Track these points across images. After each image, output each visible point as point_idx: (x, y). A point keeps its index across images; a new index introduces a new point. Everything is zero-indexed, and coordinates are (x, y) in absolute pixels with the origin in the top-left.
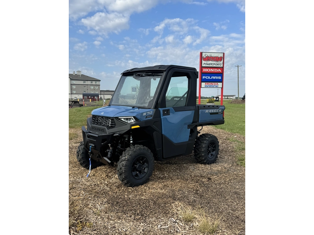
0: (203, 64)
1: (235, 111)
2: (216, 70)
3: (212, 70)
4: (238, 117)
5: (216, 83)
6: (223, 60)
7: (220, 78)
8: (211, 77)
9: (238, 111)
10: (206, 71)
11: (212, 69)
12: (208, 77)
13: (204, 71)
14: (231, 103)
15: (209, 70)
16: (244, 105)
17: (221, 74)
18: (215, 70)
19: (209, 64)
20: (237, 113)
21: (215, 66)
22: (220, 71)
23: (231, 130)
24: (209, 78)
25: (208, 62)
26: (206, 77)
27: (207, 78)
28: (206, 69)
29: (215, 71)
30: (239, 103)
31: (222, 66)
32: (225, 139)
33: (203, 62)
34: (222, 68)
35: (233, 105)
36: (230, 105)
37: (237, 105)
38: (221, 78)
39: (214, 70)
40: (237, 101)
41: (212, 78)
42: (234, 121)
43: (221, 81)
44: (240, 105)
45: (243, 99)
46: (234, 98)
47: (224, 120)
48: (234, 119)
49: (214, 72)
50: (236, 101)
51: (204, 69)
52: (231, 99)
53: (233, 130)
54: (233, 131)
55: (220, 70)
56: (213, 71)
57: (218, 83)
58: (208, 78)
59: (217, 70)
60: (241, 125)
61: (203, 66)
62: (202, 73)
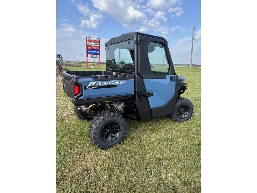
0: (88, 44)
3: (93, 48)
7: (98, 52)
8: (93, 52)
10: (90, 48)
17: (99, 50)
18: (95, 48)
19: (91, 44)
21: (95, 45)
24: (92, 52)
26: (90, 51)
31: (99, 46)
34: (99, 47)
43: (99, 54)
55: (98, 48)
57: (97, 55)
61: (88, 45)
62: (88, 49)
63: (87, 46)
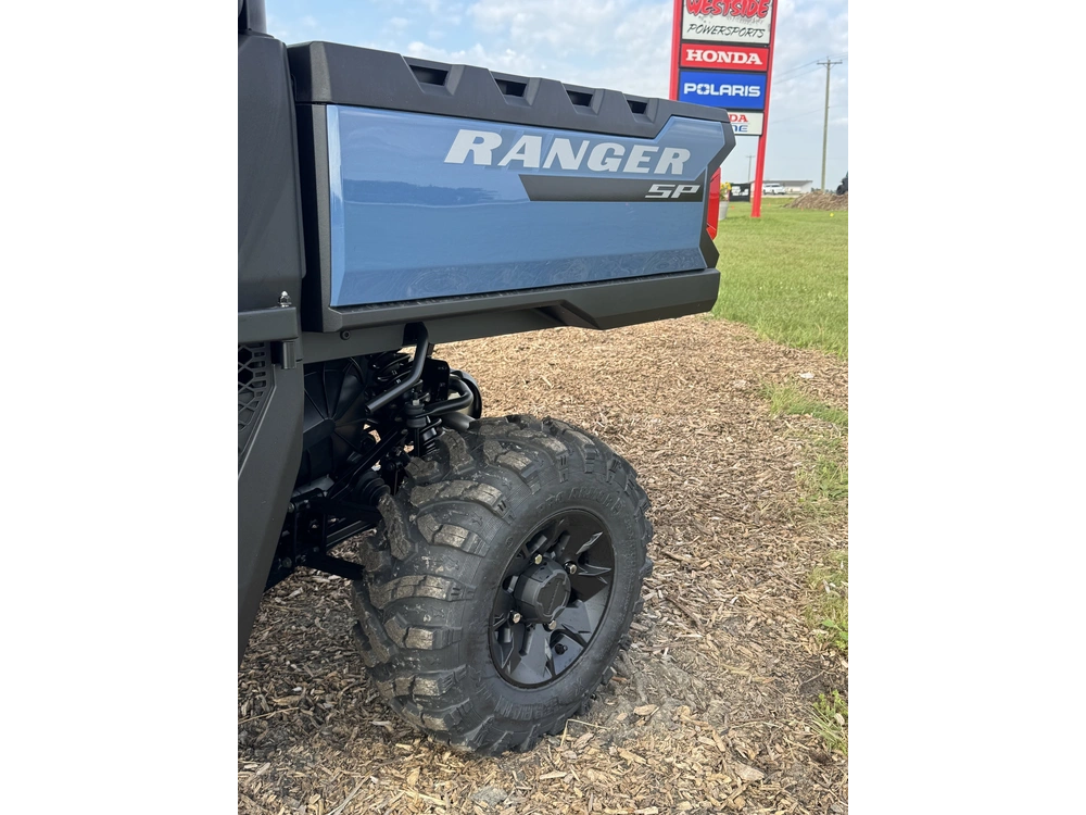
0: (686, 26)
1: (810, 233)
2: (741, 58)
3: (724, 57)
4: (821, 258)
5: (739, 114)
6: (769, 12)
7: (755, 91)
8: (717, 89)
9: (823, 235)
10: (699, 59)
11: (722, 54)
12: (707, 86)
13: (690, 58)
14: (793, 206)
15: (710, 56)
16: (845, 213)
17: (761, 76)
18: (737, 55)
19: (713, 30)
20: (819, 241)
21: (735, 38)
22: (758, 62)
23: (785, 329)
24: (710, 90)
25: (708, 18)
26: (700, 86)
27: (703, 89)
28: (699, 52)
29: (736, 61)
30: (824, 206)
31: (765, 40)
32: (744, 393)
33: (689, 18)
34: (766, 50)
35: (801, 213)
36: (789, 213)
37: (817, 214)
38: (758, 94)
39: (733, 56)
40: (816, 199)
41: (722, 92)
42: (802, 279)
43: (760, 105)
44: (826, 213)
45: (840, 190)
46: (806, 190)
47: (720, 267)
48: (801, 266)
49: (731, 64)
50: (812, 200)
51: (690, 52)
52: (795, 194)
53: (795, 328)
54: (797, 333)
55: (755, 59)
56: (728, 60)
57: (747, 115)
58: (707, 92)
59: (745, 56)
60: (836, 299)
61: (687, 35)
62: (681, 68)
63: (681, 45)
